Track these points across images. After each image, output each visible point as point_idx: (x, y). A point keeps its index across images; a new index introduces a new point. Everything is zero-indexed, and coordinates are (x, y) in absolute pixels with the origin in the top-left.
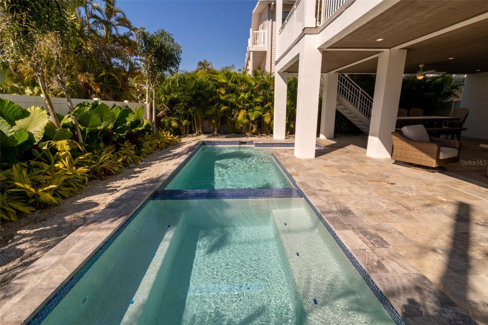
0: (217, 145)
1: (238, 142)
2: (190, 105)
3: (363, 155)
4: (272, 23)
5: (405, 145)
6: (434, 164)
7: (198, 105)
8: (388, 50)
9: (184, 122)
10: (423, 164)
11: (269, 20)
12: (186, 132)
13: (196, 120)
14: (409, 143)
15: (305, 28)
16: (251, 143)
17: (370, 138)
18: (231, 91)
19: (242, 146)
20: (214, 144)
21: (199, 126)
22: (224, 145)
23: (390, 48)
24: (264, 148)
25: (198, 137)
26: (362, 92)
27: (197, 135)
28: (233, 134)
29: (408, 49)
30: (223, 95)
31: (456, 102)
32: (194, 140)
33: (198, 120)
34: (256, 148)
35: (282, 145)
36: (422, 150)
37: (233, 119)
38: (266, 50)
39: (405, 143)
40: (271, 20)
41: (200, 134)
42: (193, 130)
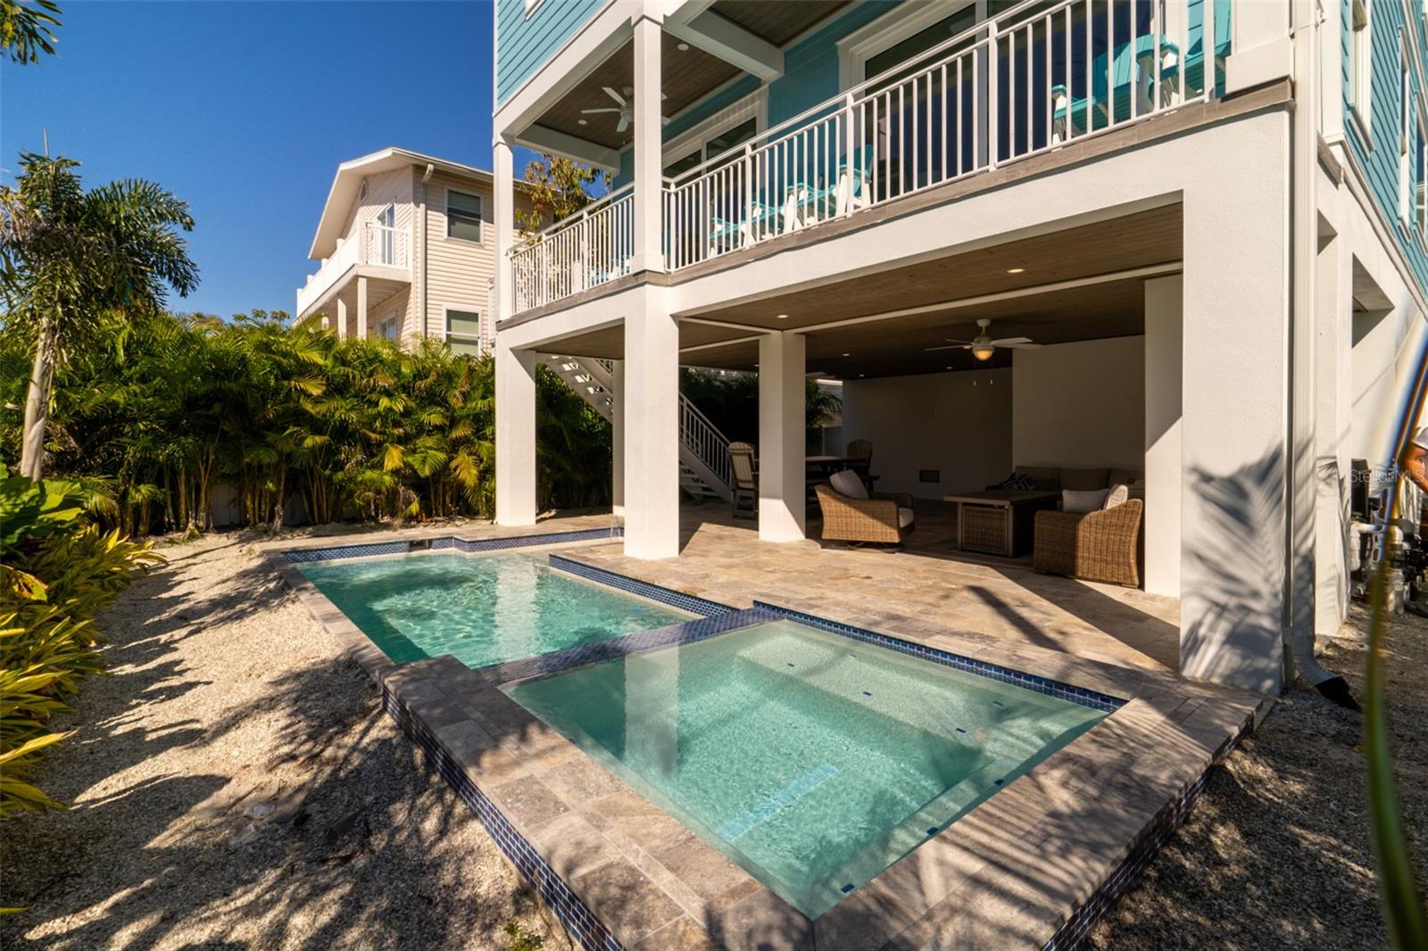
0: (333, 558)
1: (405, 542)
2: (173, 426)
3: (754, 540)
4: (426, 214)
5: (843, 507)
6: (894, 537)
7: (206, 429)
8: (780, 332)
9: (138, 491)
10: (879, 539)
11: (417, 205)
12: (136, 529)
13: (188, 483)
14: (850, 505)
15: (644, 271)
16: (447, 540)
17: (763, 503)
18: (338, 388)
19: (415, 554)
20: (320, 558)
21: (198, 503)
22: (356, 558)
23: (782, 330)
24: (495, 551)
25: (198, 542)
26: (688, 406)
27: (192, 537)
28: (333, 525)
29: (807, 334)
30: (317, 401)
31: (826, 429)
32: (190, 553)
33: (193, 482)
34: (473, 553)
35: (542, 539)
36: (874, 516)
37: (340, 475)
38: (409, 278)
39: (842, 505)
40: (423, 206)
41: (203, 532)
42: (168, 518)
